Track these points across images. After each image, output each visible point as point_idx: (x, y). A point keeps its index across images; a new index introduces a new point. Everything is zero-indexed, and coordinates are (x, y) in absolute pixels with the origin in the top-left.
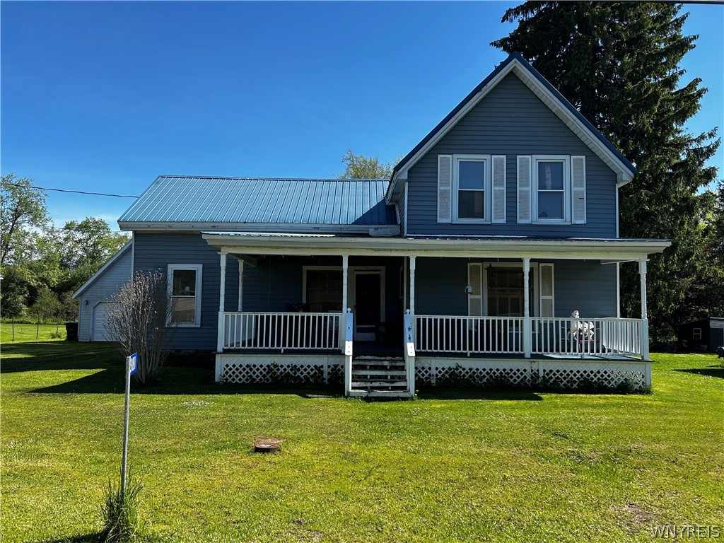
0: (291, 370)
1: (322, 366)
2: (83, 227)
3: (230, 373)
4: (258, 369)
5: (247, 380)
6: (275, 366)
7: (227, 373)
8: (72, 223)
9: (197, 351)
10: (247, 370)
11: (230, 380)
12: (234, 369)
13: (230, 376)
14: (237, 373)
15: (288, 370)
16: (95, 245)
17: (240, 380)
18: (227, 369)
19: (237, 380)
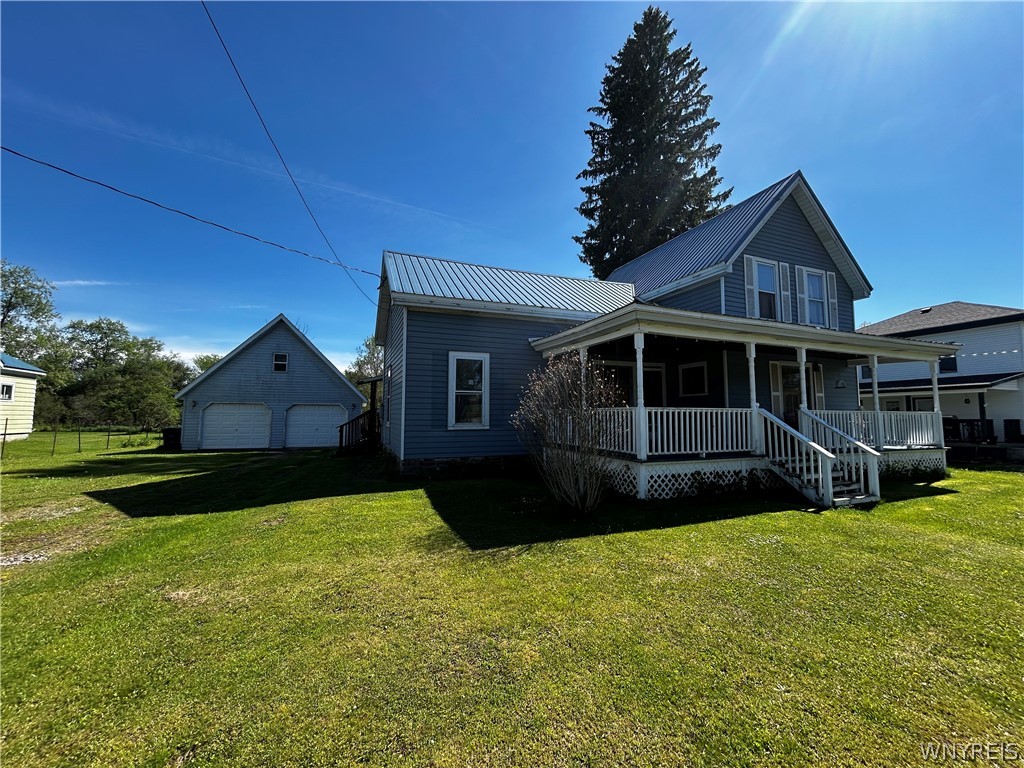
0: (714, 478)
1: (740, 471)
2: (94, 328)
3: (656, 486)
4: (683, 480)
5: (674, 494)
6: (698, 473)
7: (652, 486)
8: (81, 323)
9: (486, 457)
10: (673, 480)
11: (656, 495)
12: (659, 481)
13: (656, 490)
14: (663, 486)
15: (711, 478)
16: (108, 347)
17: (667, 494)
18: (652, 482)
19: (664, 495)
